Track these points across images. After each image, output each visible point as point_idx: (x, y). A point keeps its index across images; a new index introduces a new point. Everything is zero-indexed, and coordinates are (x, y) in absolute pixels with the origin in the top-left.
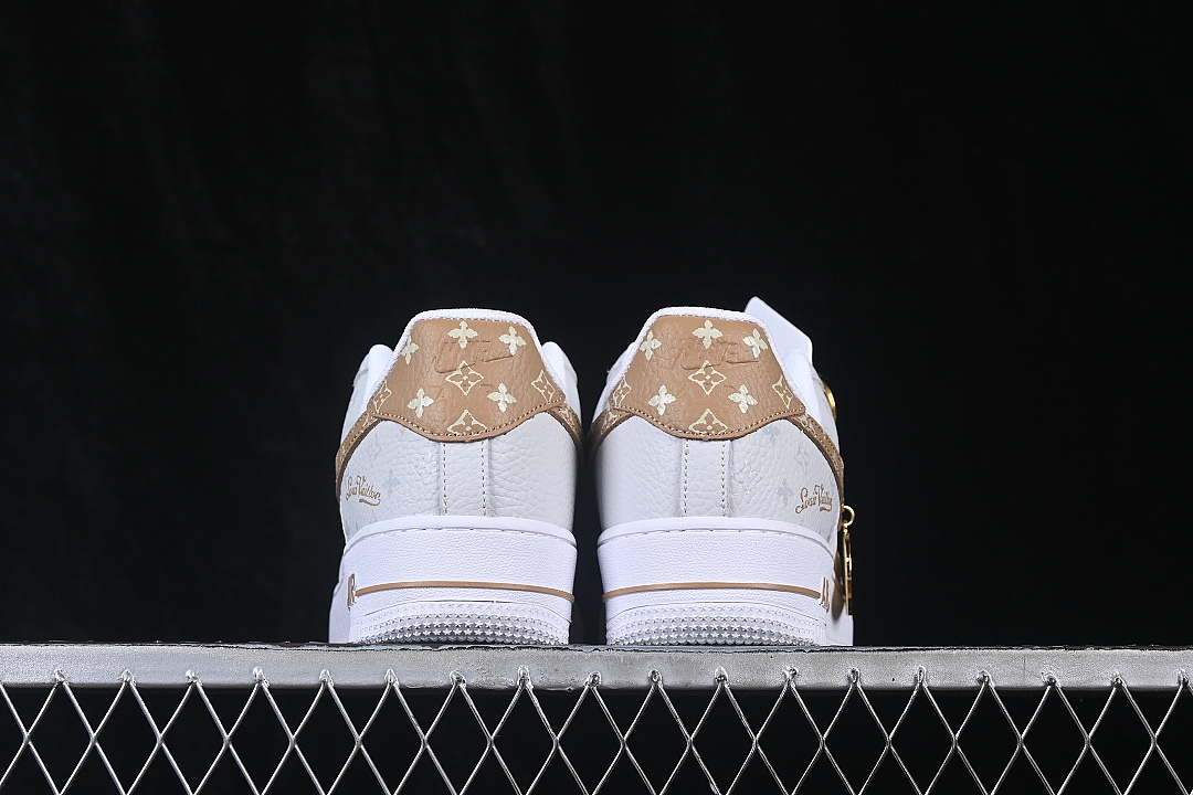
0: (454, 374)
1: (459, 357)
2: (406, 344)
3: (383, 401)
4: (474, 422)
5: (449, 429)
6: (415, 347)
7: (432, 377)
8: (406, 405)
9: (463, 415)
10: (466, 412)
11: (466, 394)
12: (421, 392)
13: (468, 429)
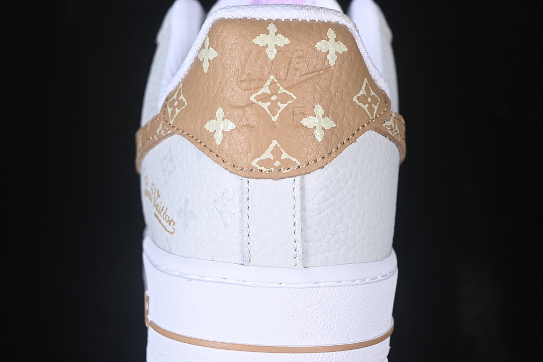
0: (260, 93)
1: (266, 71)
2: (203, 47)
3: (177, 111)
4: (285, 156)
5: (254, 164)
6: (212, 54)
7: (235, 93)
8: (202, 126)
9: (271, 147)
10: (275, 142)
11: (275, 119)
12: (220, 112)
13: (277, 164)
